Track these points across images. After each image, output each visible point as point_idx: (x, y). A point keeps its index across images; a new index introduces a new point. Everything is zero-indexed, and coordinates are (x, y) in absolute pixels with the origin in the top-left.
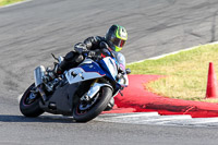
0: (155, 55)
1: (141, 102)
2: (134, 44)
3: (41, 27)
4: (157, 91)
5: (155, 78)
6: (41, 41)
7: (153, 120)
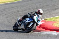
0: (56, 16)
1: (51, 29)
2: (50, 13)
3: (25, 8)
4: (56, 26)
5: (55, 22)
6: (24, 11)
7: (54, 33)
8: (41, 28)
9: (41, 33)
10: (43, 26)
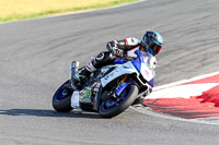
8: (211, 105)
9: (207, 122)
10: (215, 97)
